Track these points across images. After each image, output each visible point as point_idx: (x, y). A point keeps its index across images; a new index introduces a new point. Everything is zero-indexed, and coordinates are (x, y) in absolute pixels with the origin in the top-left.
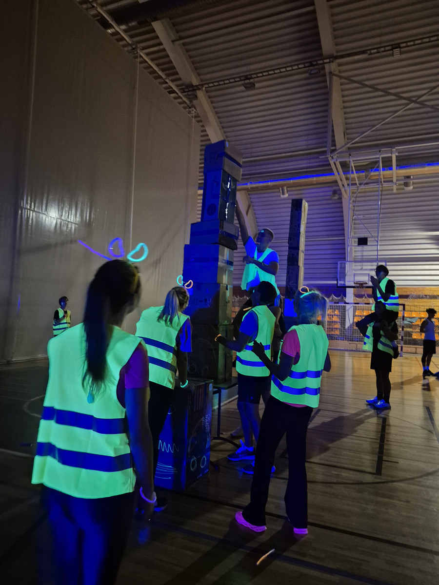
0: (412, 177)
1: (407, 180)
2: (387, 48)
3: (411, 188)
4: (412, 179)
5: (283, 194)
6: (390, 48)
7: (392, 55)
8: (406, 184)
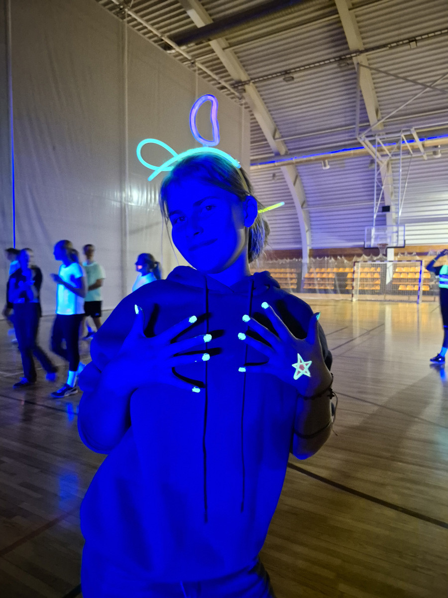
0: (439, 146)
1: (435, 149)
3: (439, 156)
5: (325, 166)
6: (407, 41)
8: (435, 153)
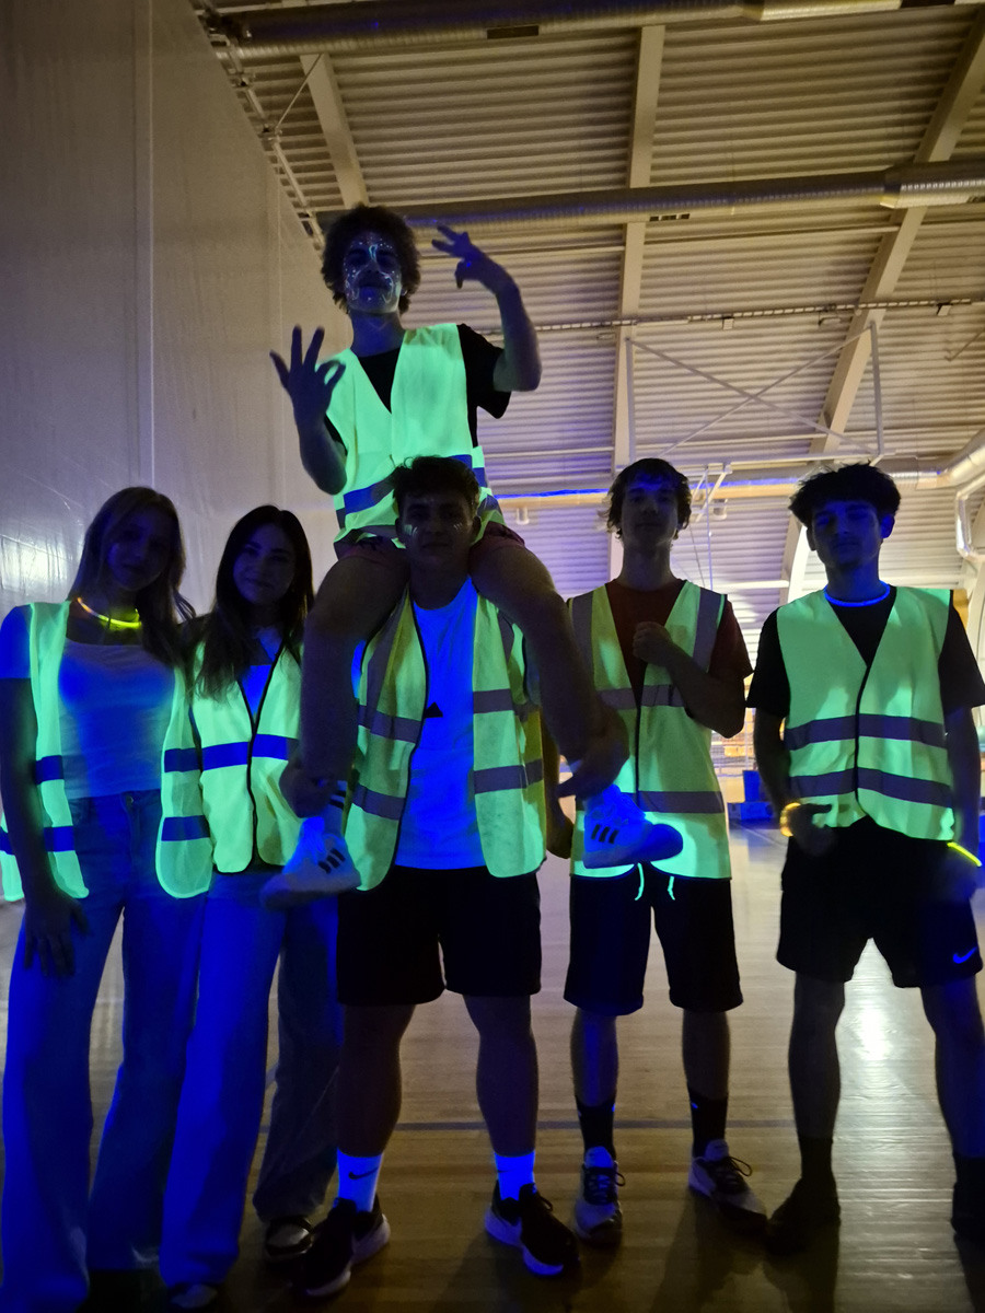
0: (726, 501)
1: (719, 506)
2: (715, 316)
3: (724, 516)
4: (726, 504)
5: (522, 518)
6: (719, 316)
7: (722, 329)
8: (717, 511)
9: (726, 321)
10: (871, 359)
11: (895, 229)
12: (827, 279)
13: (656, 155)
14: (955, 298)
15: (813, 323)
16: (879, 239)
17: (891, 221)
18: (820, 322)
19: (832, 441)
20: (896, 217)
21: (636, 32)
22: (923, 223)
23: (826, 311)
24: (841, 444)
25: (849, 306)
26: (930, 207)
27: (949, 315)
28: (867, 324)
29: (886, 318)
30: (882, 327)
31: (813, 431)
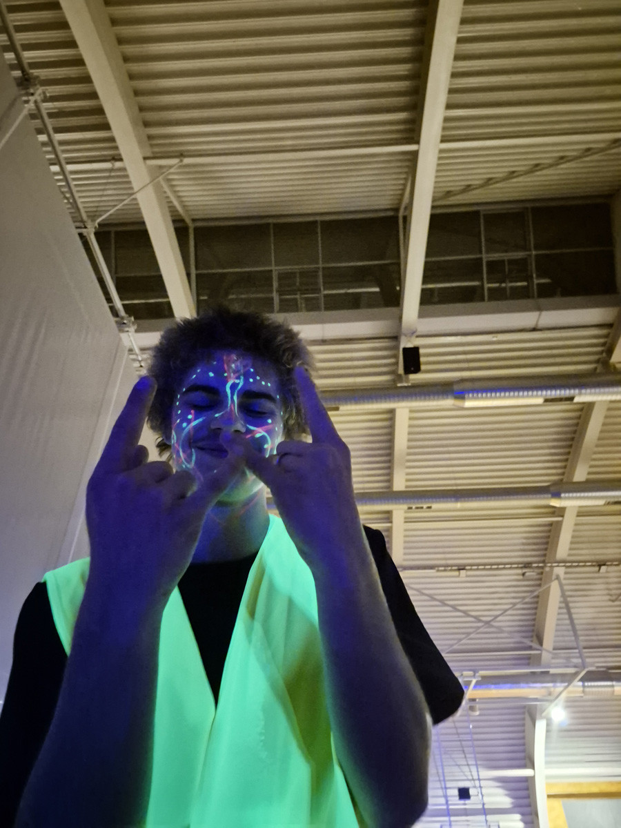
0: (477, 700)
1: (472, 704)
2: (454, 568)
3: (477, 713)
4: (478, 703)
6: (456, 568)
7: (459, 576)
8: (472, 709)
9: (461, 571)
10: (562, 599)
11: (560, 519)
12: (522, 547)
13: (407, 474)
14: (609, 561)
15: (518, 575)
16: (551, 524)
17: (556, 514)
18: (523, 574)
19: (546, 656)
20: (560, 512)
21: (392, 412)
22: (578, 516)
23: (525, 567)
24: (553, 658)
25: (541, 565)
26: (580, 507)
27: (607, 572)
28: (554, 577)
29: (566, 573)
30: (565, 579)
31: (530, 648)
